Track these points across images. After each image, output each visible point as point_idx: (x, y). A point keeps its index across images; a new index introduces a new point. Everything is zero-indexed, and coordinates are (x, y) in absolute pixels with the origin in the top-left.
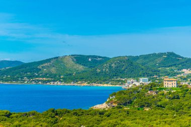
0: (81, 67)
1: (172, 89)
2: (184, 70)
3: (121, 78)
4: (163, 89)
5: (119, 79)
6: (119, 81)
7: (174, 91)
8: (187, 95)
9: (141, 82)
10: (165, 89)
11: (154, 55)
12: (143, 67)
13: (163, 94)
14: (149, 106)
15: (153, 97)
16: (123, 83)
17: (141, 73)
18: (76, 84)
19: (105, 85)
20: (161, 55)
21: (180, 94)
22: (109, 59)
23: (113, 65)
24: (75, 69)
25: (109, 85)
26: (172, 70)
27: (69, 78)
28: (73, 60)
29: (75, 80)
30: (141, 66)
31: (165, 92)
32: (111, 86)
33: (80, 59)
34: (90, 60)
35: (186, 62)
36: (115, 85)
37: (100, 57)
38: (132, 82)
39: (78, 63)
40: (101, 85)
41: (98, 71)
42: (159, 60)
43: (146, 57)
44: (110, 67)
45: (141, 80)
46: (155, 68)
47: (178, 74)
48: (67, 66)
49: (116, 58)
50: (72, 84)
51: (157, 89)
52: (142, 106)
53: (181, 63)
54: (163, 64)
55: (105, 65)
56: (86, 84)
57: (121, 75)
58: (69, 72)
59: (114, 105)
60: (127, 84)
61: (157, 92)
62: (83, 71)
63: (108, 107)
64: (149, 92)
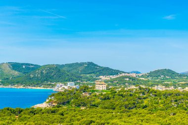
0: (16, 73)
1: (102, 91)
2: (101, 77)
3: (51, 82)
4: (95, 91)
5: (49, 83)
6: (50, 85)
7: (105, 93)
8: (116, 96)
9: (69, 85)
10: (97, 91)
11: (77, 64)
12: (68, 74)
13: (95, 96)
14: (84, 105)
15: (88, 98)
16: (53, 86)
17: (67, 78)
18: (13, 87)
19: (38, 88)
20: (82, 64)
21: (110, 96)
22: (40, 66)
23: (44, 71)
24: (11, 75)
25: (42, 88)
26: (91, 76)
27: (7, 82)
28: (10, 67)
29: (12, 83)
30: (66, 72)
31: (97, 94)
32: (43, 88)
33: (15, 66)
34: (24, 67)
35: (103, 70)
36: (47, 88)
37: (32, 65)
38: (61, 86)
39: (14, 69)
40: (35, 88)
41: (32, 76)
42: (81, 69)
43: (70, 65)
44: (42, 73)
45: (69, 84)
46: (78, 75)
47: (96, 79)
48: (5, 72)
49: (46, 65)
50: (10, 86)
51: (90, 91)
52: (79, 106)
53: (99, 71)
54: (84, 72)
55: (38, 71)
56: (22, 87)
57: (50, 80)
58: (6, 77)
59: (54, 104)
60: (56, 87)
61: (90, 94)
62: (19, 76)
63: (49, 106)
64: (83, 94)
